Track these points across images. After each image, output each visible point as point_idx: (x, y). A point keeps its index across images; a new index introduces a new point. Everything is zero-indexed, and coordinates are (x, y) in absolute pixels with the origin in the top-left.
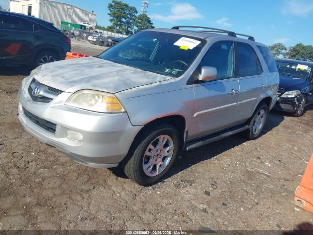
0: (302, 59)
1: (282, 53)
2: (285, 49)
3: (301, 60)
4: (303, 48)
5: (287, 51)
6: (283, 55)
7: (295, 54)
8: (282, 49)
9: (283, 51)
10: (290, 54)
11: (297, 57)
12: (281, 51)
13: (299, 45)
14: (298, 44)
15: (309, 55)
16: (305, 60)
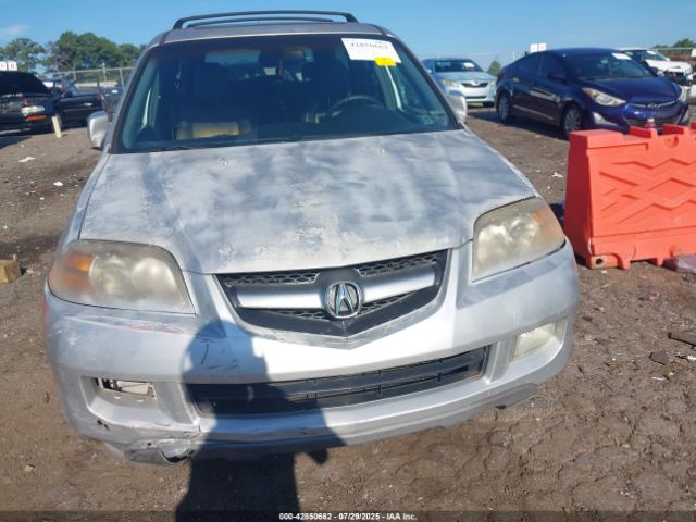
0: (88, 66)
1: (39, 62)
2: (43, 51)
3: (84, 68)
4: (78, 42)
5: (49, 55)
6: (45, 65)
7: (67, 57)
8: (36, 52)
9: (40, 56)
10: (58, 60)
11: (76, 63)
12: (34, 56)
13: (66, 36)
14: (63, 35)
15: (97, 55)
16: (94, 67)
